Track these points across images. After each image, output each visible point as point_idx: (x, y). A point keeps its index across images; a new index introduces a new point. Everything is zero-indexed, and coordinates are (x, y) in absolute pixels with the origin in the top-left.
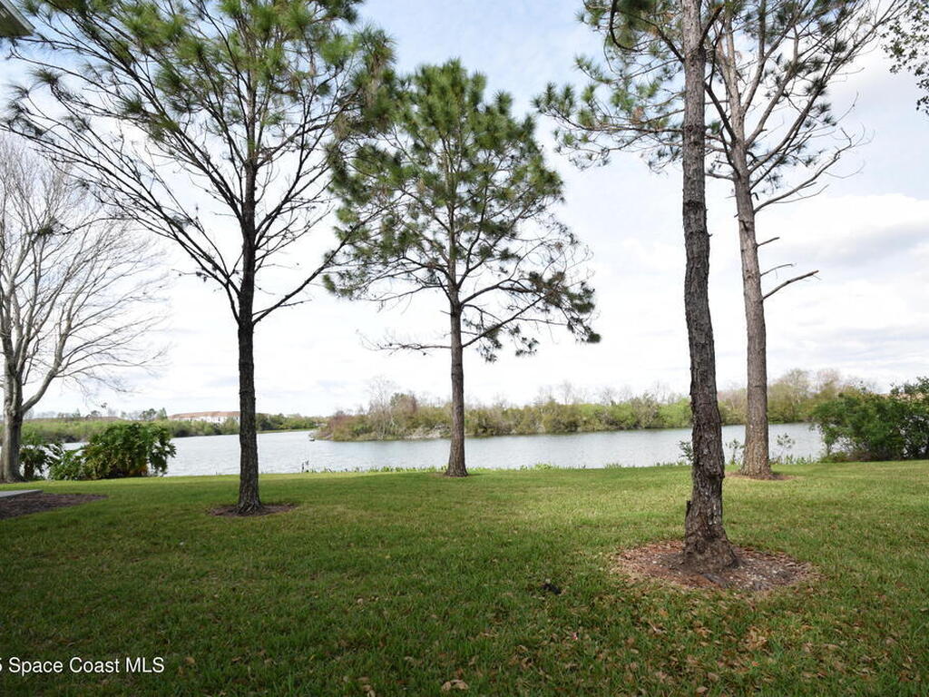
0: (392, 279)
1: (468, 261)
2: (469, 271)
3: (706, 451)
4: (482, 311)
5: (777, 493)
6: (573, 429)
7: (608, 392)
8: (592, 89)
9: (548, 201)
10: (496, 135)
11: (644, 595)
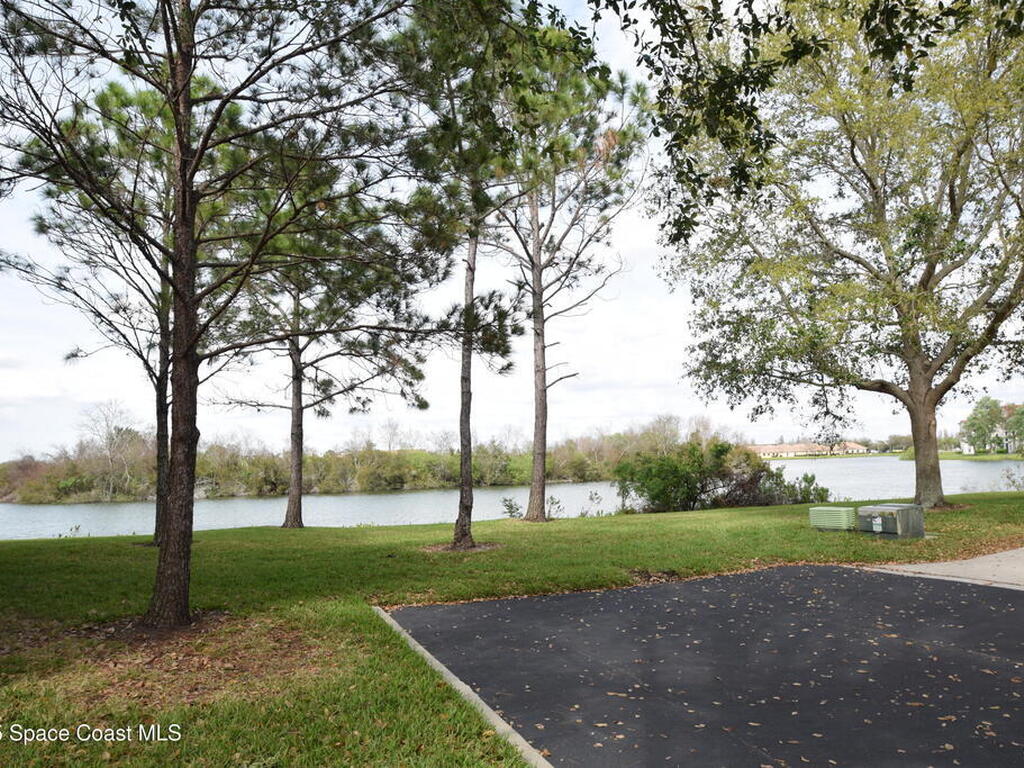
6: (398, 486)
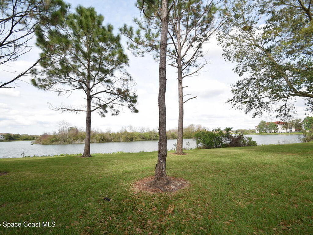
0: (63, 84)
1: (94, 81)
2: (94, 85)
3: (162, 148)
4: (100, 99)
5: (183, 159)
6: (132, 140)
7: (143, 129)
8: (139, 31)
9: (124, 65)
10: (105, 37)
11: (138, 198)
